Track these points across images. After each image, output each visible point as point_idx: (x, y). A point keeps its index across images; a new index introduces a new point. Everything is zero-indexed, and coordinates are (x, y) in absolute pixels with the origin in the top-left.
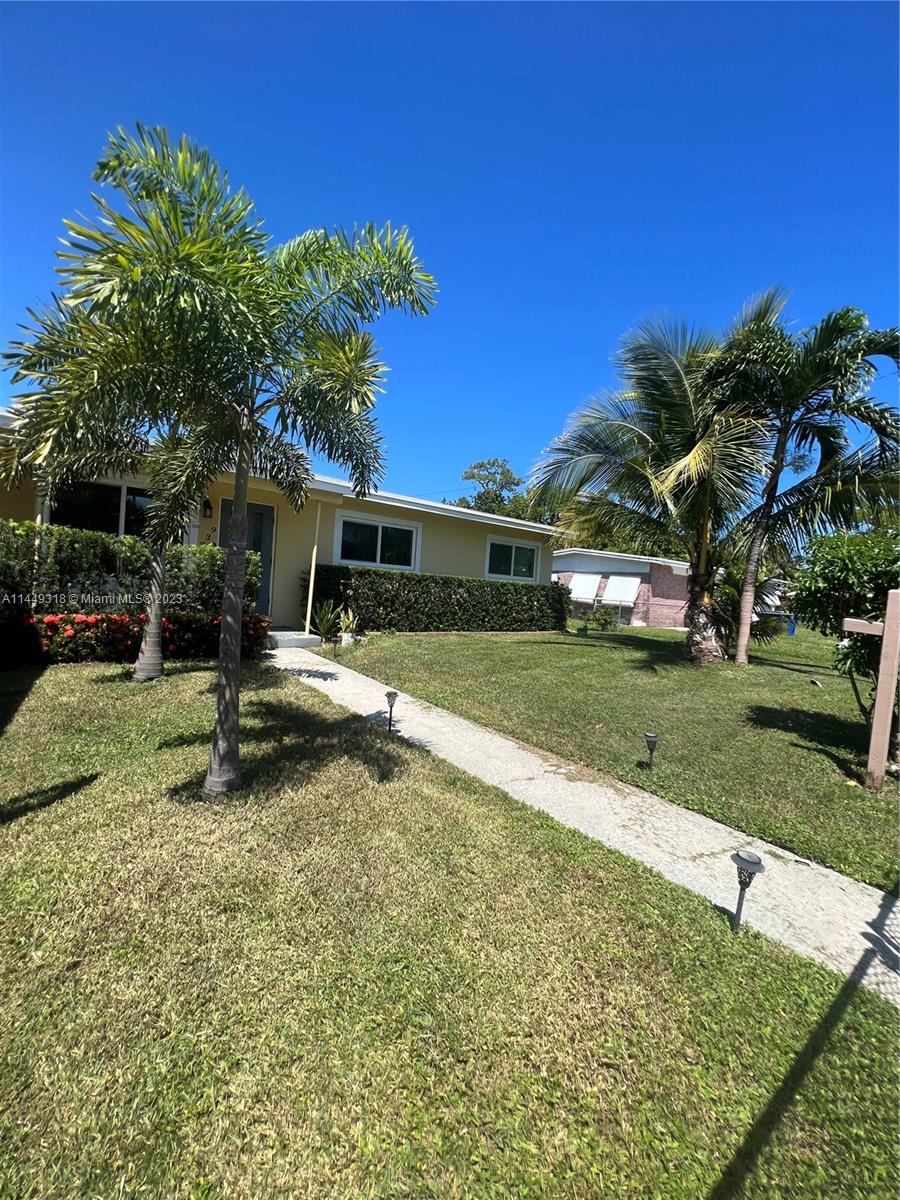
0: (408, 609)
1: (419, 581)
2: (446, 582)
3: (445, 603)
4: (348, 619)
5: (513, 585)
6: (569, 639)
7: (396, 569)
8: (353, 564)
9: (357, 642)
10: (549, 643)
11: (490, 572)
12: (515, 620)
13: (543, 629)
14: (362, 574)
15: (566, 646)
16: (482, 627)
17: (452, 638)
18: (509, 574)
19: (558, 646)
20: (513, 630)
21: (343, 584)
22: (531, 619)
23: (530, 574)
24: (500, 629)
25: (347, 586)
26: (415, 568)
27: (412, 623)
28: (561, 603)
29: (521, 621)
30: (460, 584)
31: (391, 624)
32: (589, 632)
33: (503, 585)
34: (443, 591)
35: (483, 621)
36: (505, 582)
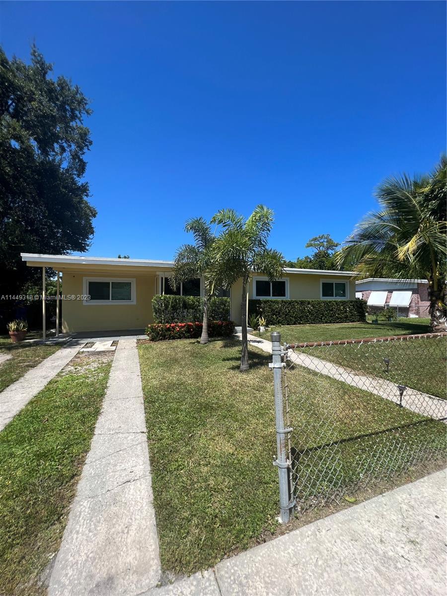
0: (286, 315)
1: (290, 303)
2: (302, 303)
3: (303, 312)
4: (262, 321)
5: (335, 301)
6: (367, 326)
7: (279, 299)
8: (262, 298)
9: (266, 330)
10: (356, 328)
11: (323, 296)
12: (338, 318)
13: (353, 321)
14: (266, 302)
15: (364, 329)
16: (321, 322)
17: (307, 327)
18: (333, 296)
19: (360, 329)
20: (337, 323)
21: (258, 307)
22: (346, 317)
23: (344, 295)
24: (330, 323)
25: (260, 307)
26: (288, 297)
27: (288, 321)
28: (362, 308)
29: (341, 318)
30: (309, 303)
31: (279, 322)
32: (379, 322)
33: (330, 302)
34: (301, 307)
35: (321, 319)
36: (331, 300)
